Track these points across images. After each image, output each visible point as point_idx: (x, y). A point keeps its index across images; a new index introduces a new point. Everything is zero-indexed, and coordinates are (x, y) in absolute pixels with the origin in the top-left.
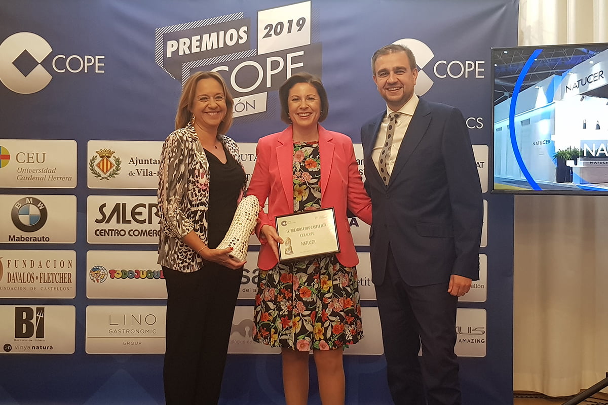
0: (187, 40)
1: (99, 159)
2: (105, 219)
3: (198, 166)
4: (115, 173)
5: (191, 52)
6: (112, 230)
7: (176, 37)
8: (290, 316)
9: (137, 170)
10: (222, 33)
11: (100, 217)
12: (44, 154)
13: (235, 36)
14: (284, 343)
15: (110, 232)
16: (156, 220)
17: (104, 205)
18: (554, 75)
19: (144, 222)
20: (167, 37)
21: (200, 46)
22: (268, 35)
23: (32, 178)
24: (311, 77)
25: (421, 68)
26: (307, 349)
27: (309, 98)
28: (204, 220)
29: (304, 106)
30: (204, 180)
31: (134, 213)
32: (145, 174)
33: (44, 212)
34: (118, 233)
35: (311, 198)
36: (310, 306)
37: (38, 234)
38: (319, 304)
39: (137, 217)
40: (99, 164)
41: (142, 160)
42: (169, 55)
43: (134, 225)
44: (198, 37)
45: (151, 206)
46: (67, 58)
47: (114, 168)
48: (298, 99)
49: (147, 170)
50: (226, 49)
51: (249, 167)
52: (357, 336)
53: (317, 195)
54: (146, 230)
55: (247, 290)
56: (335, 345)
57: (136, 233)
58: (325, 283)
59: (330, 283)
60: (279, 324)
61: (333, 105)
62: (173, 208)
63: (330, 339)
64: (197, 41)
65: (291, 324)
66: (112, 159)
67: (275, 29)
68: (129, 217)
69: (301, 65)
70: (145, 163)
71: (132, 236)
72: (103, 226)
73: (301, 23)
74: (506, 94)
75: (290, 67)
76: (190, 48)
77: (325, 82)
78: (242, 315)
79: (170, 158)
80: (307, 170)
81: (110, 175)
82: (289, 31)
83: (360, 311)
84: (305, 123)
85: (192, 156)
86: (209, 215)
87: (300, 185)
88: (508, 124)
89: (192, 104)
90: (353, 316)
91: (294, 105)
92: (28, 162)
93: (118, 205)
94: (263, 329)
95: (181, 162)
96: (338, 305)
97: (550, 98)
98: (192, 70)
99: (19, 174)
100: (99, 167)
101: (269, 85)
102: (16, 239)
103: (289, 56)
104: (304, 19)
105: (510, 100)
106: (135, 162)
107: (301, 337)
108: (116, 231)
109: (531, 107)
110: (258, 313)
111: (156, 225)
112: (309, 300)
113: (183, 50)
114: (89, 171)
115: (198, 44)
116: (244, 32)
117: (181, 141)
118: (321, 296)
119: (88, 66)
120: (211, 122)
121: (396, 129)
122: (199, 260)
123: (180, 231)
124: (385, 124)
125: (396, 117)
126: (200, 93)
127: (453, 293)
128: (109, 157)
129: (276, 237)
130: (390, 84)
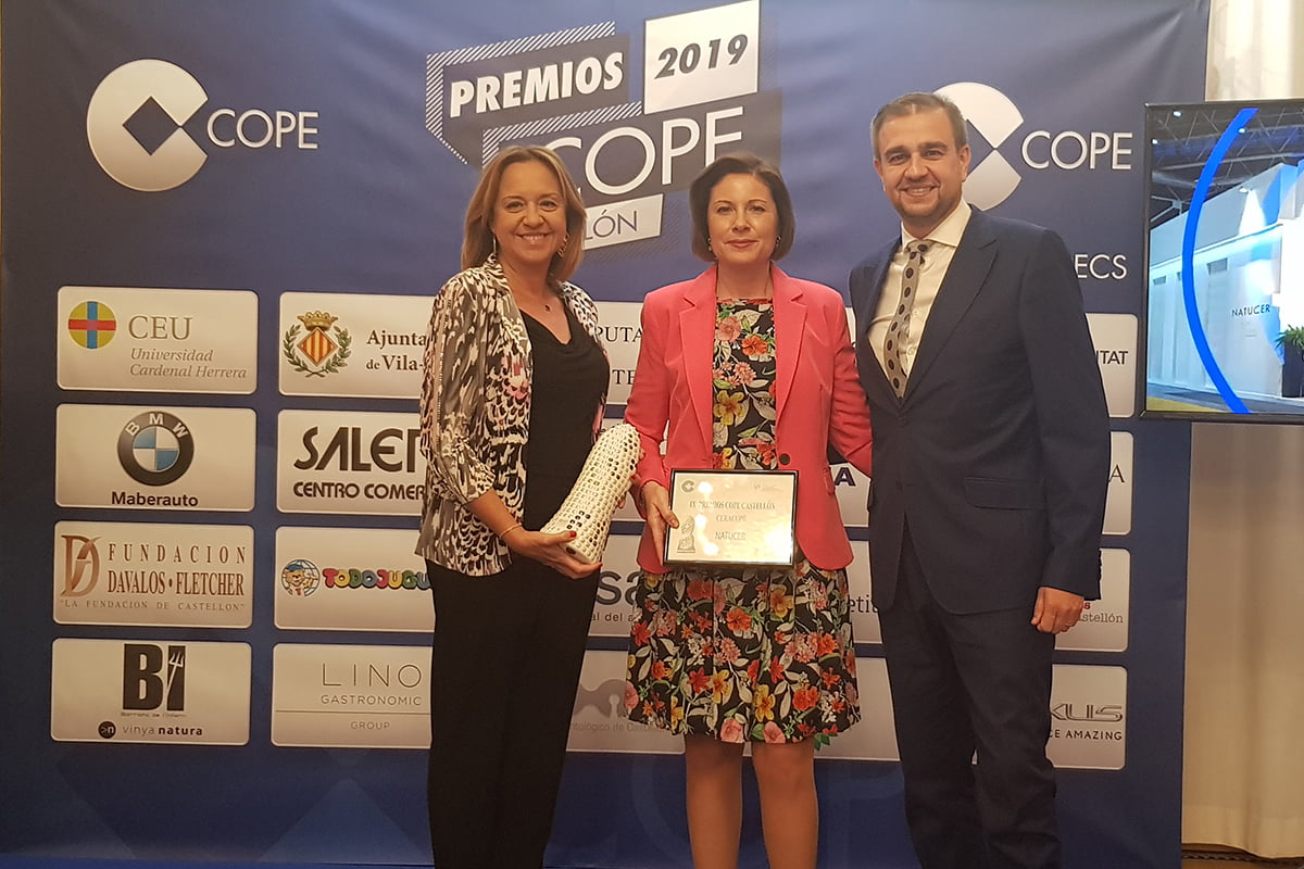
0: (493, 81)
1: (304, 333)
2: (314, 461)
3: (507, 349)
4: (337, 363)
5: (501, 106)
6: (330, 485)
7: (470, 73)
8: (708, 667)
9: (385, 357)
11: (306, 456)
12: (188, 319)
13: (597, 73)
14: (697, 724)
15: (326, 487)
16: (421, 462)
17: (313, 432)
18: (1281, 164)
19: (397, 467)
20: (452, 74)
21: (521, 95)
22: (666, 72)
23: (161, 372)
24: (758, 163)
25: (995, 147)
26: (737, 738)
27: (753, 207)
28: (519, 464)
29: (740, 223)
30: (520, 379)
31: (376, 450)
32: (402, 367)
33: (186, 444)
34: (343, 490)
35: (754, 419)
36: (748, 647)
37: (174, 489)
38: (767, 646)
39: (383, 457)
40: (305, 342)
41: (395, 337)
42: (455, 112)
43: (377, 475)
44: (518, 75)
45: (413, 434)
46: (238, 115)
47: (336, 352)
48: (727, 208)
49: (405, 357)
50: (577, 102)
51: (623, 355)
52: (847, 716)
53: (766, 413)
54: (401, 487)
55: (613, 617)
56: (797, 733)
57: (381, 491)
58: (779, 601)
59: (790, 602)
60: (685, 686)
61: (806, 224)
62: (451, 438)
63: (786, 720)
64: (515, 82)
65: (710, 685)
66: (331, 334)
67: (682, 59)
68: (366, 457)
69: (737, 136)
70: (402, 343)
71: (372, 497)
72: (312, 475)
73: (737, 47)
74: (1177, 204)
75: (712, 140)
76: (499, 97)
77: (789, 173)
78: (601, 670)
79: (447, 332)
80: (746, 359)
81: (328, 368)
82: (713, 63)
83: (852, 664)
84: (742, 256)
85: (495, 328)
87: (730, 392)
88: (1180, 270)
89: (492, 216)
90: (838, 673)
91: (721, 224)
92: (155, 337)
93: (343, 431)
94: (655, 697)
95: (469, 338)
96: (806, 648)
97: (1272, 214)
98: (502, 145)
99: (135, 362)
100: (304, 350)
101: (667, 179)
102: (127, 499)
104: (743, 39)
105: (1184, 217)
106: (380, 341)
107: (731, 713)
108: (339, 487)
109: (1230, 232)
110: (640, 661)
111: (418, 478)
112: (748, 635)
113: (486, 101)
114: (283, 358)
115: (517, 88)
116: (617, 64)
117: (471, 294)
118: (771, 629)
119: (283, 134)
120: (532, 255)
121: (922, 276)
122: (503, 551)
123: (465, 492)
124: (898, 268)
125: (924, 249)
126: (507, 193)
127: (1045, 626)
128: (324, 329)
129: (666, 511)
130: (910, 180)
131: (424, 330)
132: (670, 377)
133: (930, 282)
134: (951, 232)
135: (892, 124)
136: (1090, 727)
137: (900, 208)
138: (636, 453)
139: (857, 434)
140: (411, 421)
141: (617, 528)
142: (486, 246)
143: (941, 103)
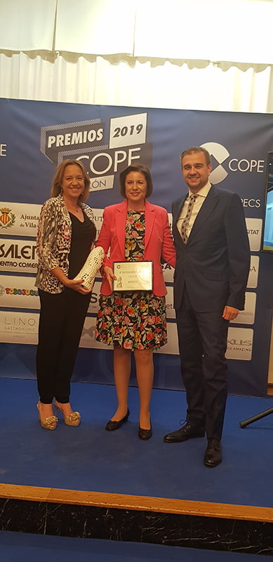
0: (62, 136)
2: (3, 255)
3: (64, 223)
4: (11, 224)
5: (64, 144)
6: (8, 262)
7: (54, 133)
8: (120, 326)
9: (26, 223)
10: (85, 133)
11: (1, 253)
13: (95, 135)
14: (116, 343)
16: (37, 257)
17: (3, 245)
19: (29, 258)
20: (49, 133)
21: (70, 141)
22: (117, 135)
25: (220, 163)
26: (130, 347)
27: (139, 182)
28: (67, 260)
29: (135, 188)
30: (68, 233)
31: (23, 252)
32: (31, 226)
34: (12, 264)
35: (137, 249)
36: (133, 320)
38: (139, 319)
39: (25, 254)
40: (1, 217)
41: (29, 217)
42: (49, 146)
43: (23, 260)
44: (70, 135)
45: (34, 247)
47: (11, 221)
48: (131, 182)
49: (32, 223)
50: (88, 144)
51: (99, 225)
52: (163, 342)
53: (141, 247)
54: (30, 264)
55: (94, 307)
56: (147, 346)
57: (24, 265)
58: (143, 305)
59: (147, 306)
60: (113, 330)
61: (156, 186)
62: (46, 250)
63: (144, 342)
64: (69, 137)
65: (121, 331)
66: (9, 215)
67: (122, 132)
68: (19, 254)
69: (138, 157)
70: (31, 219)
71: (21, 267)
72: (3, 259)
73: (139, 128)
75: (130, 158)
76: (63, 142)
77: (153, 170)
78: (89, 323)
79: (45, 217)
80: (136, 230)
81: (8, 226)
82: (131, 134)
83: (165, 326)
84: (135, 198)
85: (60, 217)
86: (70, 256)
87: (131, 240)
89: (62, 182)
90: (161, 328)
91: (129, 187)
93: (12, 246)
94: (103, 334)
95: (52, 219)
96: (151, 321)
98: (65, 158)
100: (1, 220)
101: (116, 170)
103: (130, 151)
104: (141, 125)
106: (25, 218)
107: (127, 340)
110: (99, 322)
111: (36, 261)
112: (133, 316)
113: (59, 143)
115: (69, 139)
116: (101, 132)
117: (53, 205)
118: (141, 314)
120: (74, 195)
121: (194, 206)
122: (62, 286)
123: (50, 266)
124: (187, 203)
125: (195, 197)
126: (67, 175)
127: (226, 318)
128: (7, 213)
129: (113, 275)
130: (191, 175)
131: (38, 215)
132: (111, 234)
133: (197, 208)
134: (204, 192)
135: (187, 157)
136: (241, 347)
137: (188, 184)
138: (103, 256)
139: (171, 255)
140: (34, 243)
141: (97, 280)
142: (59, 191)
143: (203, 150)
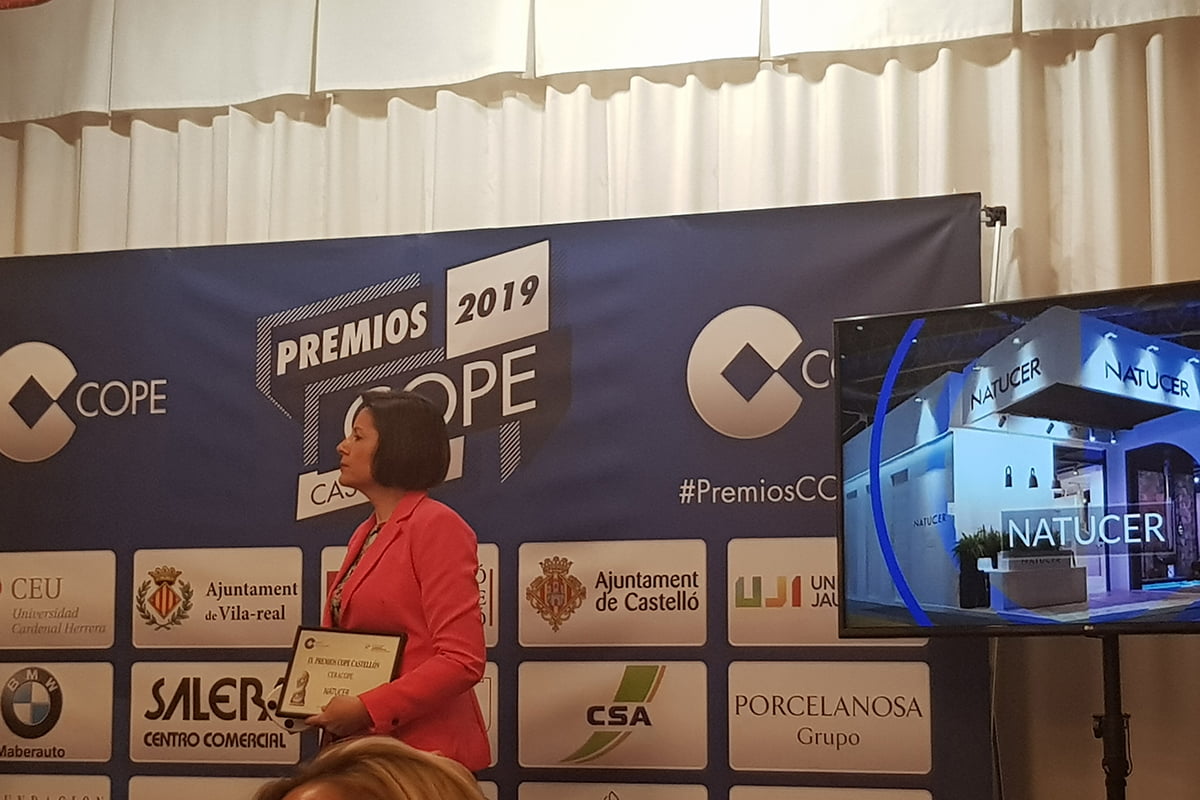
0: (314, 338)
1: (153, 587)
2: (162, 712)
4: (181, 616)
5: (321, 360)
6: (174, 734)
7: (294, 332)
9: (221, 608)
10: (379, 319)
11: (154, 708)
12: (59, 580)
13: (406, 323)
15: (172, 737)
16: (252, 710)
17: (161, 683)
18: (949, 373)
19: (231, 716)
20: (279, 335)
21: (337, 349)
22: (466, 317)
23: (37, 630)
25: (776, 368)
31: (215, 699)
32: (236, 617)
33: (56, 697)
34: (185, 739)
37: (44, 742)
39: (220, 706)
40: (154, 597)
41: (230, 588)
42: (281, 370)
43: (215, 724)
44: (335, 331)
45: (245, 682)
46: (102, 387)
47: (180, 605)
49: (239, 607)
50: (388, 352)
54: (235, 735)
57: (218, 740)
64: (333, 338)
66: (176, 588)
67: (480, 304)
68: (205, 707)
71: (210, 746)
72: (160, 726)
73: (530, 288)
74: (863, 418)
75: (509, 380)
76: (319, 353)
81: (174, 621)
82: (507, 307)
88: (869, 483)
92: (32, 597)
93: (185, 681)
98: (323, 399)
99: (17, 622)
100: (153, 604)
101: (467, 421)
102: (7, 751)
103: (507, 358)
104: (534, 280)
105: (869, 430)
106: (218, 592)
108: (183, 736)
113: (308, 358)
114: (136, 612)
115: (334, 344)
116: (421, 313)
119: (137, 402)
128: (171, 583)
140: (244, 670)
